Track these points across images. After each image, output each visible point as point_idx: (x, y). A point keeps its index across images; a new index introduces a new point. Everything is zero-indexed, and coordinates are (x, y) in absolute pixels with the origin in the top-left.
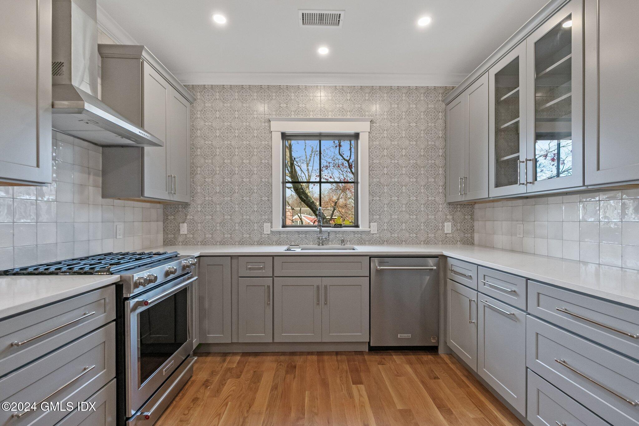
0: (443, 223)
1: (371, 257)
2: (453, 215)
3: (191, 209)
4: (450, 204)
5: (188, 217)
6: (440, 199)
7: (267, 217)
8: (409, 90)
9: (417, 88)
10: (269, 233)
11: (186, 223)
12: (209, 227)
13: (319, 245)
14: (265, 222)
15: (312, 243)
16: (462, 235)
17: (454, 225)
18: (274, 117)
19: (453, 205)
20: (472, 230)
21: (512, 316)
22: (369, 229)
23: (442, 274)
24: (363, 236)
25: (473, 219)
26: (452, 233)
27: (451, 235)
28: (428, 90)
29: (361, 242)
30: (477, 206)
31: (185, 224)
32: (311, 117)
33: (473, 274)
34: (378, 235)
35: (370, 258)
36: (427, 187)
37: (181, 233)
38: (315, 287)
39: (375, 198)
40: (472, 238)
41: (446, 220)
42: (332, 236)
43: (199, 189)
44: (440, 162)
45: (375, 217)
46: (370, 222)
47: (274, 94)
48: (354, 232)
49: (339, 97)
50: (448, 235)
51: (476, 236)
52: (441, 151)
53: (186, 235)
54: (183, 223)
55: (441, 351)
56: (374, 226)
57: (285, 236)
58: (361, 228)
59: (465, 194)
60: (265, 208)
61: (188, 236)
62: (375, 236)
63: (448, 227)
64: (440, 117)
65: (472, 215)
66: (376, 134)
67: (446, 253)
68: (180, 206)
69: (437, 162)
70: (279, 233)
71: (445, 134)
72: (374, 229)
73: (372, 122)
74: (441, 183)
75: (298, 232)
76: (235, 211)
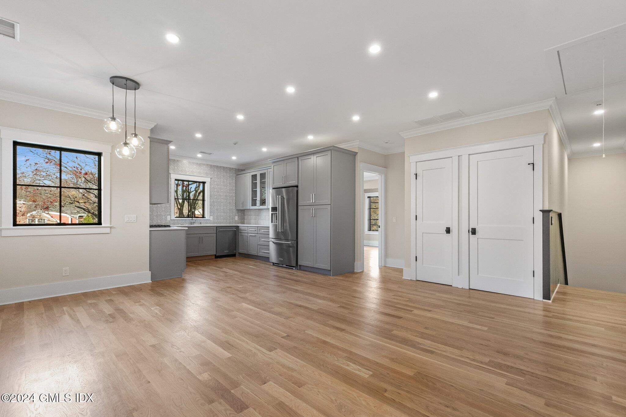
1: (217, 227)
2: (238, 214)
6: (234, 208)
7: (169, 214)
8: (224, 168)
9: (226, 167)
10: (170, 220)
13: (191, 224)
15: (188, 224)
16: (241, 220)
17: (238, 217)
18: (172, 172)
19: (238, 210)
20: (244, 218)
21: (255, 236)
22: (210, 219)
23: (237, 232)
24: (207, 221)
25: (244, 215)
27: (238, 220)
28: (230, 169)
29: (206, 223)
30: (245, 211)
32: (188, 174)
33: (247, 229)
36: (230, 203)
38: (198, 237)
39: (212, 207)
40: (244, 222)
41: (236, 215)
42: (196, 221)
44: (234, 195)
45: (212, 214)
46: (210, 216)
47: (172, 163)
48: (203, 220)
49: (199, 167)
51: (245, 221)
52: (234, 191)
55: (237, 254)
56: (212, 217)
57: (176, 221)
58: (207, 218)
59: (243, 207)
60: (168, 210)
62: (212, 221)
63: (236, 218)
64: (234, 179)
65: (244, 214)
66: (212, 183)
67: (238, 225)
70: (174, 220)
71: (236, 185)
72: (211, 218)
73: (211, 178)
74: (234, 202)
75: (182, 220)
76: (154, 211)
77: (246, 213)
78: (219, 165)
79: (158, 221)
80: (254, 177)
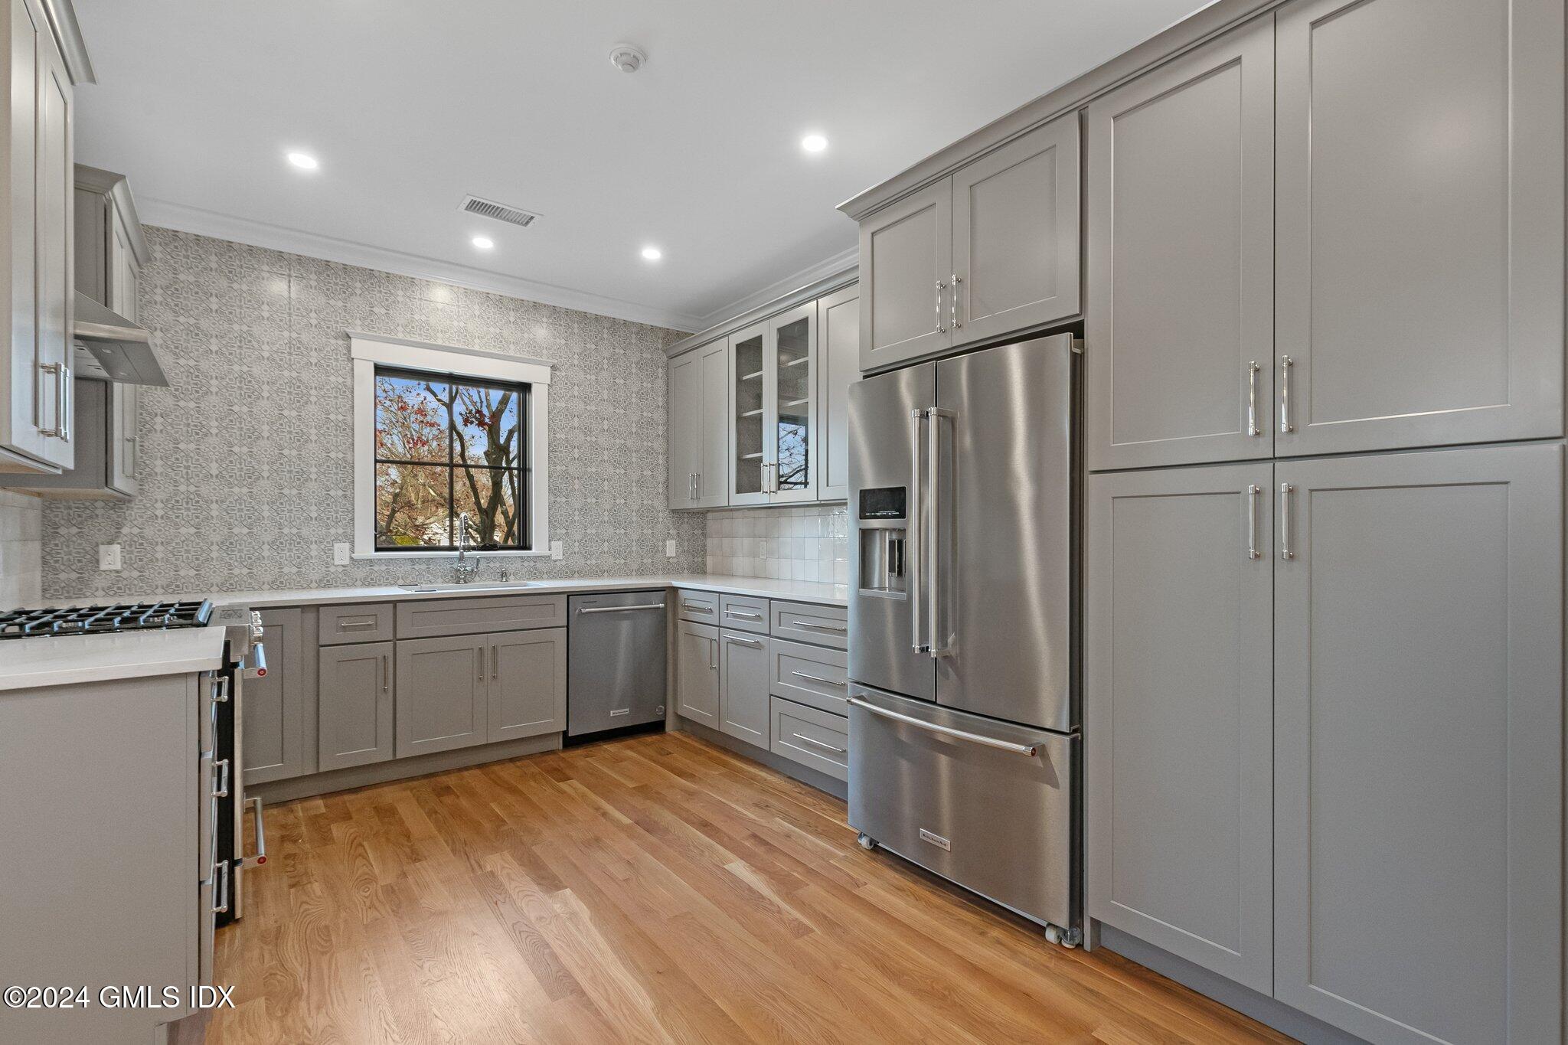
0: (664, 541)
1: (570, 595)
2: (677, 529)
3: (134, 512)
4: (674, 511)
5: (125, 530)
6: (659, 503)
7: (340, 531)
8: (615, 325)
9: (625, 323)
10: (347, 562)
11: (118, 543)
12: (188, 551)
13: (458, 583)
14: (337, 540)
15: (440, 580)
16: (691, 558)
17: (679, 545)
18: (359, 330)
19: (679, 514)
20: (704, 550)
22: (547, 553)
23: (670, 615)
24: (539, 565)
25: (704, 535)
26: (677, 556)
27: (675, 560)
28: (642, 330)
29: (536, 575)
30: (710, 516)
31: (117, 548)
32: (440, 342)
33: (713, 606)
34: (564, 563)
35: (568, 596)
36: (641, 483)
37: (103, 566)
38: (476, 650)
39: (558, 499)
40: (704, 563)
41: (669, 536)
42: (482, 565)
43: (159, 466)
44: (659, 445)
45: (558, 531)
46: (550, 541)
47: (358, 285)
48: (521, 558)
49: (495, 313)
50: (670, 560)
51: (709, 560)
52: (660, 427)
53: (117, 572)
54: (110, 543)
55: (669, 727)
56: (558, 546)
57: (384, 568)
58: (534, 551)
59: (698, 498)
60: (337, 512)
61: (125, 574)
62: (558, 563)
63: (671, 548)
64: (660, 375)
65: (703, 528)
66: (561, 389)
67: (676, 584)
68: (100, 504)
69: (655, 445)
70: (371, 562)
71: (667, 402)
72: (557, 551)
73: (554, 368)
74: (661, 479)
75: (412, 560)
76: (261, 518)
77: (712, 523)
78: (593, 309)
79: (286, 570)
80: (749, 352)
